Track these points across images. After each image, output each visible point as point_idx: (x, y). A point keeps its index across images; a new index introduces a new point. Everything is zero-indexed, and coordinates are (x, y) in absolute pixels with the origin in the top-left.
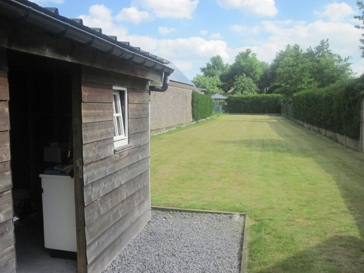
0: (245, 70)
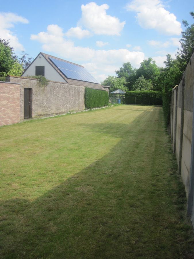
0: (147, 73)
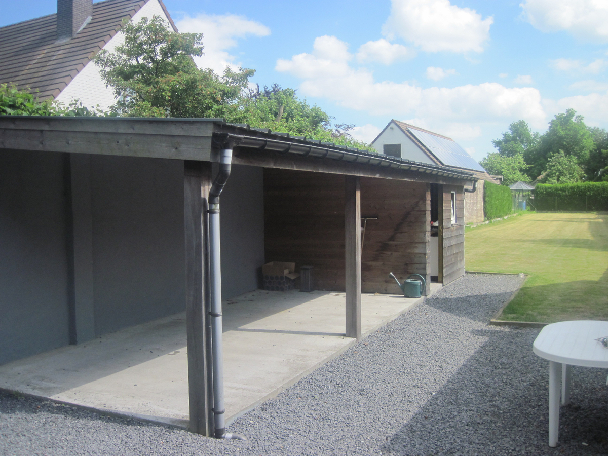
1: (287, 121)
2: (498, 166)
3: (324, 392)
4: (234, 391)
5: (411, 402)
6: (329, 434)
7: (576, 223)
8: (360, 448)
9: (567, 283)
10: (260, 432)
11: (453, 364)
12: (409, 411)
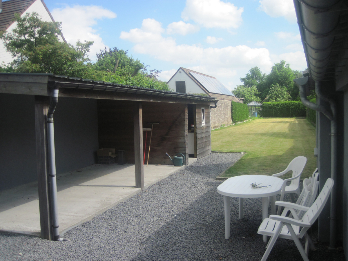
0: (280, 79)
1: (122, 68)
2: (242, 93)
3: (117, 216)
4: (69, 217)
5: (162, 220)
6: (115, 237)
7: (283, 124)
8: (129, 243)
9: (265, 156)
10: (78, 237)
11: (190, 200)
12: (160, 225)
